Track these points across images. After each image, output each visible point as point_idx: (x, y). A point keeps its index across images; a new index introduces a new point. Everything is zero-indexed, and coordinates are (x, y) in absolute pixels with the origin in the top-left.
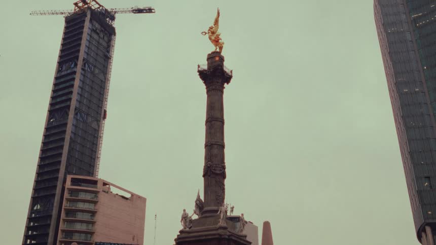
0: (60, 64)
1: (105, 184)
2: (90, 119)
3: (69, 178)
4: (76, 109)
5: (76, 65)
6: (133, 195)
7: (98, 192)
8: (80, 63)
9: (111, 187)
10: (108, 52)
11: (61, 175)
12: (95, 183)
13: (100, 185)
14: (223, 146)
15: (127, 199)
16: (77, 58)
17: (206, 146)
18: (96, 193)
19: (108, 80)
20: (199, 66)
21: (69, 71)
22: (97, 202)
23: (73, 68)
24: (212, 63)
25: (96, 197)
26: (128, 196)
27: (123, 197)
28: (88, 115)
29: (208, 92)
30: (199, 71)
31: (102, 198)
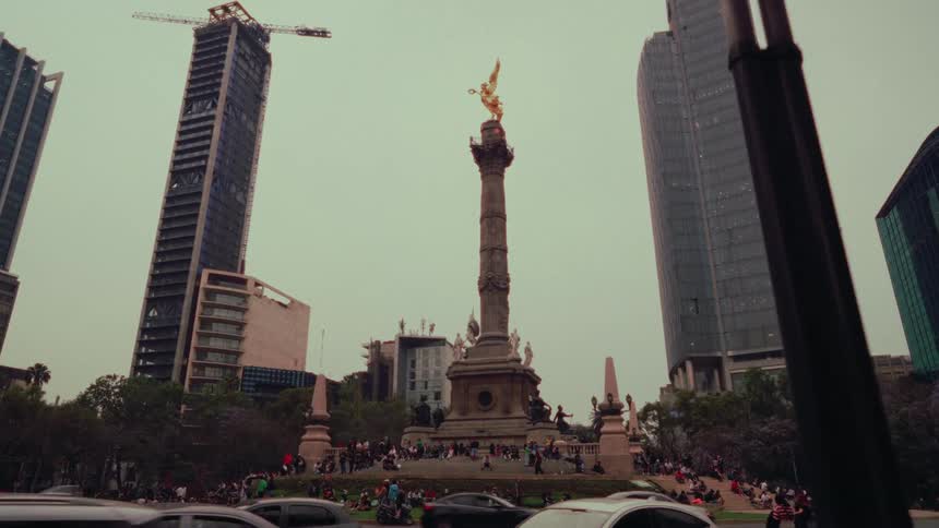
0: (189, 102)
1: (257, 284)
2: (233, 189)
3: (205, 274)
4: (214, 173)
5: (214, 106)
6: (293, 301)
7: (249, 295)
8: (221, 103)
9: (266, 289)
10: (261, 89)
11: (193, 268)
12: (243, 282)
13: (250, 285)
14: (505, 251)
15: (285, 306)
16: (217, 95)
17: (482, 251)
18: (245, 297)
19: (260, 132)
20: (471, 139)
21: (203, 114)
22: (247, 309)
23: (209, 110)
24: (490, 136)
25: (245, 302)
26: (286, 301)
27: (280, 304)
28: (231, 182)
29: (483, 177)
30: (472, 146)
31: (253, 303)
